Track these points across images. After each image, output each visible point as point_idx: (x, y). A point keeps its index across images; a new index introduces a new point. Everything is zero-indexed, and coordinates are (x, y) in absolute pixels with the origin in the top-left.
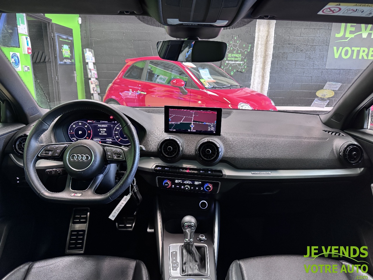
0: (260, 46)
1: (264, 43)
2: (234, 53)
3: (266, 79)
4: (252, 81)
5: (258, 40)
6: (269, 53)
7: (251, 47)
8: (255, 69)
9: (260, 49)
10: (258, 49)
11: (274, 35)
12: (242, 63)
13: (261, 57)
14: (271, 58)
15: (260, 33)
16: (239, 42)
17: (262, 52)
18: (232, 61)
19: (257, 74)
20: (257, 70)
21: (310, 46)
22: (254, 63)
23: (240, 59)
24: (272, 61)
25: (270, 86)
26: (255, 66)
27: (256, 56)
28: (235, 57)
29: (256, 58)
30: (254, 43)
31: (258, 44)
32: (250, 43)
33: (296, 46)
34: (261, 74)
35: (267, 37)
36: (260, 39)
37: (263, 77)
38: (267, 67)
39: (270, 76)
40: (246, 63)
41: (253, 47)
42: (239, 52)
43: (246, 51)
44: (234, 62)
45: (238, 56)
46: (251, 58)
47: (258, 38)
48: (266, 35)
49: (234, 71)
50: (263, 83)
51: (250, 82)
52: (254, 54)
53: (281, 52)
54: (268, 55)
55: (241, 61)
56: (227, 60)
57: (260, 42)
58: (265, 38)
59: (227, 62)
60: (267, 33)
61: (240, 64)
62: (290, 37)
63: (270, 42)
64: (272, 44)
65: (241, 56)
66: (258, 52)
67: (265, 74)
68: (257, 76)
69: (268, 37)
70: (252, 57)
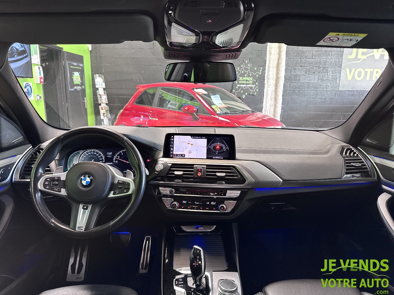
0: (271, 69)
1: (275, 65)
2: (246, 76)
3: (278, 101)
4: (264, 104)
5: (269, 63)
6: (281, 75)
7: (262, 70)
8: (267, 92)
9: (272, 72)
10: (270, 72)
11: (285, 58)
12: (253, 86)
13: (272, 80)
14: (284, 81)
15: (271, 57)
16: (250, 65)
17: (274, 75)
18: (243, 84)
19: (269, 97)
20: (269, 93)
21: (322, 68)
22: (266, 86)
23: (251, 82)
24: (284, 84)
25: (283, 108)
26: (267, 89)
27: (268, 78)
28: (247, 81)
29: (268, 81)
30: (266, 66)
31: (269, 67)
32: (261, 66)
33: (308, 68)
34: (273, 96)
35: (278, 60)
37: (276, 99)
38: (279, 89)
39: (283, 99)
40: (257, 86)
41: (264, 70)
42: (251, 75)
43: (257, 74)
44: (245, 86)
45: (249, 80)
46: (262, 81)
47: (270, 61)
48: (277, 58)
49: (245, 95)
50: (276, 106)
51: (262, 104)
52: (266, 77)
53: (293, 74)
54: (280, 77)
55: (252, 85)
56: (238, 83)
57: (271, 65)
59: (238, 85)
60: (278, 56)
61: (251, 88)
62: (302, 59)
63: (281, 65)
64: (284, 66)
65: (252, 79)
66: (270, 75)
67: (277, 97)
68: (269, 99)
69: (280, 60)
70: (264, 80)
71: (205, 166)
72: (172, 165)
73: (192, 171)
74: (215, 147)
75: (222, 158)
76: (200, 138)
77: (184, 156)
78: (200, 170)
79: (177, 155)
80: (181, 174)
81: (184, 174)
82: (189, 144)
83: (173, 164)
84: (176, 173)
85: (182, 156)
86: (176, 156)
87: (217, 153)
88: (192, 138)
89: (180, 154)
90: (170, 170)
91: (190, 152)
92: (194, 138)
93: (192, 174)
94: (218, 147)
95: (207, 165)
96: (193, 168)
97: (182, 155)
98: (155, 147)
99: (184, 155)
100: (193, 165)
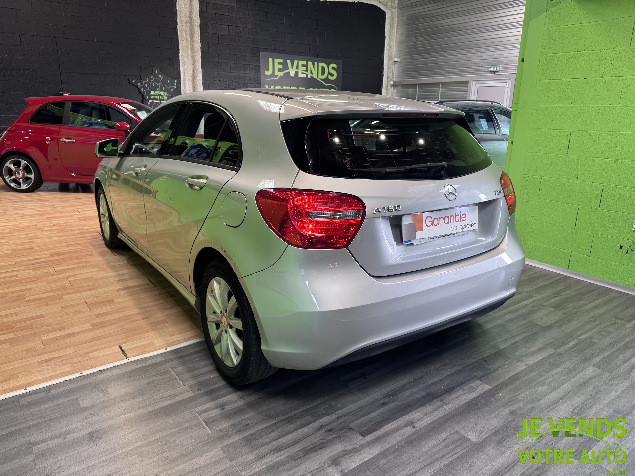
0: (187, 82)
1: (191, 78)
10: (186, 86)
11: (201, 70)
15: (185, 67)
30: (180, 79)
31: (184, 79)
32: (175, 79)
33: (227, 83)
35: (194, 71)
36: (186, 74)
41: (179, 83)
47: (184, 72)
48: (192, 69)
57: (186, 78)
58: (192, 73)
60: (192, 66)
62: (220, 73)
63: (198, 78)
64: (201, 80)
69: (196, 72)
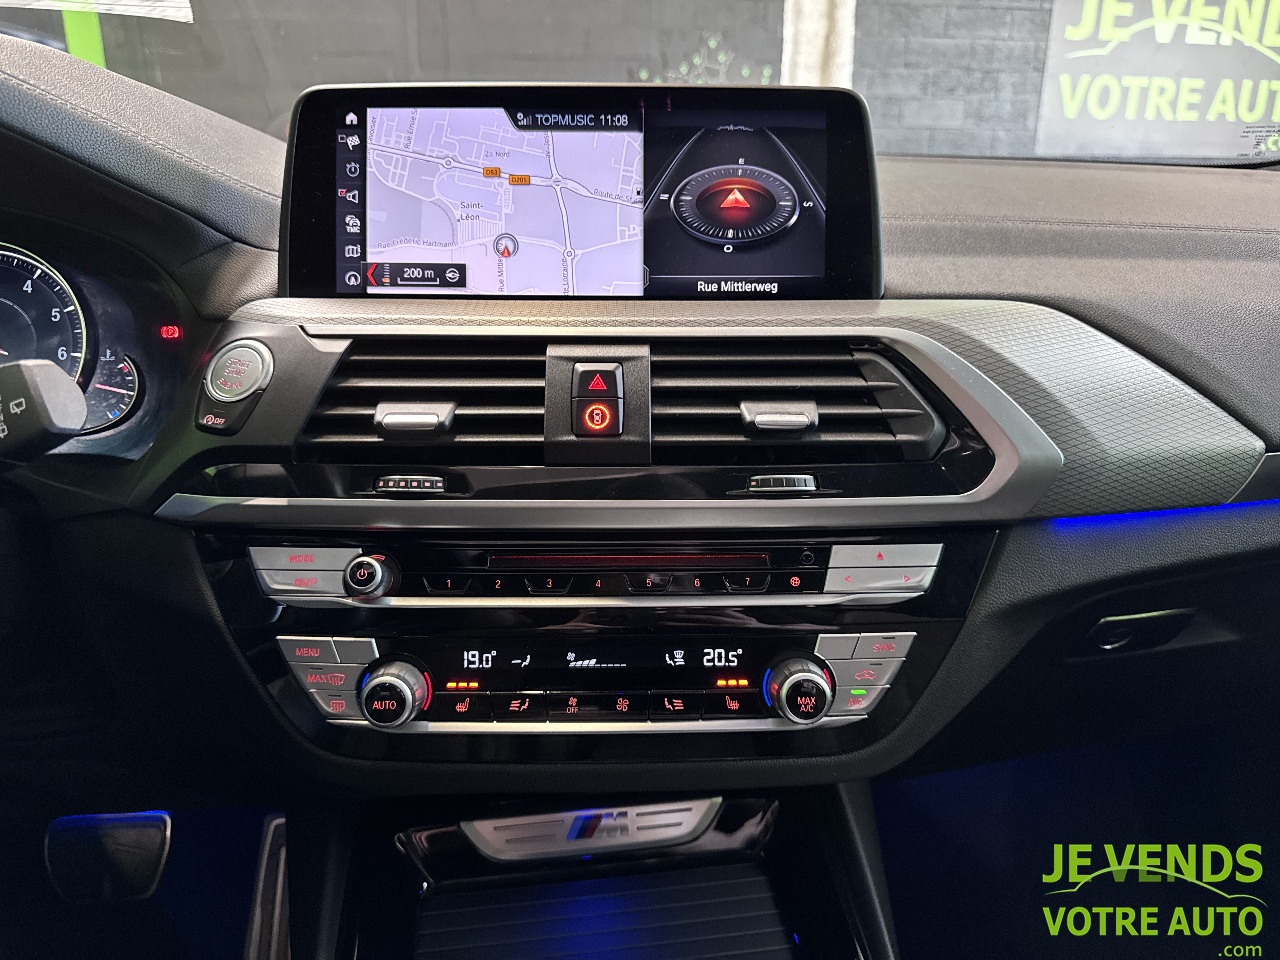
71: (644, 351)
72: (349, 351)
73: (535, 397)
74: (708, 201)
75: (767, 287)
76: (585, 128)
77: (462, 283)
78: (596, 383)
79: (397, 272)
80: (433, 420)
81: (460, 424)
82: (494, 173)
83: (360, 343)
84: (389, 414)
85: (447, 278)
86: (394, 284)
87: (728, 249)
88: (515, 121)
89: (424, 267)
90: (332, 395)
91: (504, 242)
92: (534, 126)
93: (534, 424)
94: (737, 196)
95: (657, 344)
96: (538, 370)
97: (440, 270)
98: (211, 210)
99: (461, 268)
100: (539, 344)
